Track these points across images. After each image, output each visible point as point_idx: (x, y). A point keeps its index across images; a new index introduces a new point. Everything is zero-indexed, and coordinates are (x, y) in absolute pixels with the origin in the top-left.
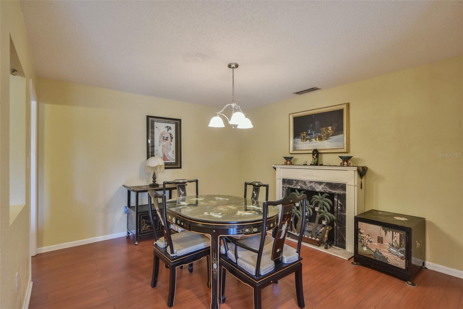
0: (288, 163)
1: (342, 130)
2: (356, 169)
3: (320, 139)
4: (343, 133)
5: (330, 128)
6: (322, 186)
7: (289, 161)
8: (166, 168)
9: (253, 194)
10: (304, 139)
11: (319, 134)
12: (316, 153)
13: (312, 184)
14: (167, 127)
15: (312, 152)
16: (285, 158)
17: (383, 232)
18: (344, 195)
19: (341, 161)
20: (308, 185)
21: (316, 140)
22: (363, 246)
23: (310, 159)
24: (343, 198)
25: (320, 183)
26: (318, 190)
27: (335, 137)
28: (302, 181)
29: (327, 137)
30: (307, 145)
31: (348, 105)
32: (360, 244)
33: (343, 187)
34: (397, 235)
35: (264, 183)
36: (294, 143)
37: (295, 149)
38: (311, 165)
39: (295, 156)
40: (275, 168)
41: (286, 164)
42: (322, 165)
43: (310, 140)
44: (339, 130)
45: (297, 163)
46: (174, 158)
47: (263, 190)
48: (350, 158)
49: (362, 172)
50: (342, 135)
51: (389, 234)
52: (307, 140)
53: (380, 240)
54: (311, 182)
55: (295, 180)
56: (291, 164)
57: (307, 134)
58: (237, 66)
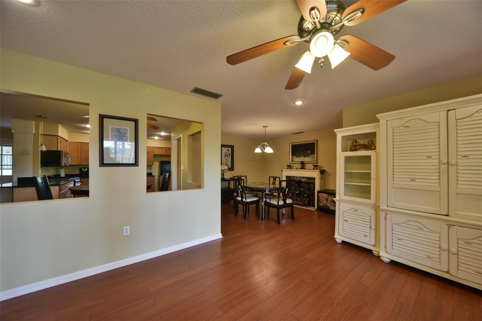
0: (289, 168)
1: (315, 153)
2: (319, 170)
3: (305, 156)
4: (315, 154)
5: (309, 151)
6: (305, 179)
7: (289, 167)
8: (228, 170)
9: (273, 182)
10: (297, 156)
11: (304, 154)
12: (303, 163)
13: (300, 178)
14: (227, 150)
15: (300, 162)
16: (287, 165)
17: (328, 196)
18: (315, 183)
19: (313, 167)
20: (298, 178)
21: (302, 157)
22: (321, 203)
23: (299, 166)
25: (304, 178)
26: (303, 181)
27: (311, 156)
28: (295, 177)
29: (308, 156)
30: (299, 159)
31: (317, 141)
32: (319, 202)
33: (314, 179)
35: (278, 177)
36: (292, 158)
37: (292, 161)
38: (300, 169)
39: (292, 165)
40: (282, 171)
41: (288, 168)
42: (305, 169)
43: (300, 157)
44: (313, 153)
45: (293, 168)
46: (231, 165)
47: (277, 180)
48: (317, 166)
49: (323, 172)
50: (314, 155)
51: (330, 197)
52: (298, 156)
53: (327, 200)
54: (300, 177)
55: (292, 177)
56: (290, 168)
57: (299, 154)
58: (267, 127)
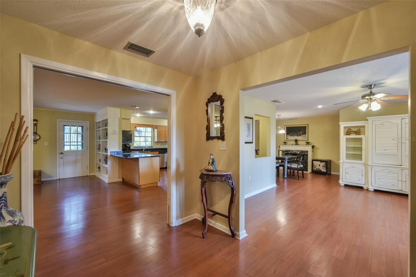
0: (285, 144)
1: (306, 133)
2: (311, 146)
3: (298, 136)
4: (306, 134)
5: (301, 132)
6: (299, 152)
7: (285, 143)
10: (291, 135)
11: (297, 134)
12: (296, 141)
13: (296, 151)
15: (295, 140)
17: (320, 163)
18: (307, 154)
19: (306, 143)
20: (294, 152)
21: (296, 136)
22: (315, 168)
23: (294, 143)
24: (307, 155)
25: (299, 151)
26: (298, 153)
27: (303, 135)
28: (291, 150)
29: (300, 135)
30: (293, 138)
31: (308, 125)
32: (314, 167)
33: (307, 152)
34: (324, 163)
36: (287, 137)
37: (287, 139)
38: (295, 145)
39: (287, 142)
40: (280, 146)
41: (284, 144)
42: (299, 145)
43: (293, 136)
44: (305, 133)
45: (288, 144)
48: (309, 142)
49: (313, 147)
50: (306, 135)
51: (322, 163)
52: (292, 136)
53: (319, 165)
54: (295, 151)
56: (286, 144)
57: (292, 134)
58: (280, 115)
